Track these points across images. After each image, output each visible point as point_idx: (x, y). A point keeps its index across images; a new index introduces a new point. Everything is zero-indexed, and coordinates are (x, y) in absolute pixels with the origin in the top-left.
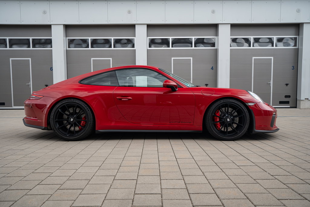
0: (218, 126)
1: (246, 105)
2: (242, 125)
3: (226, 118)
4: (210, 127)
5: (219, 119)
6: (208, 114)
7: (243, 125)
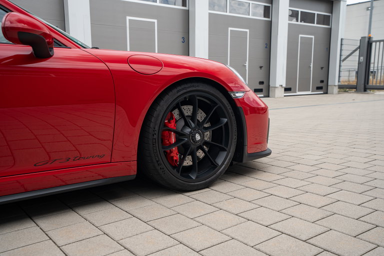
0: (173, 157)
1: (230, 96)
2: (223, 146)
3: (191, 132)
4: (157, 161)
5: (176, 138)
6: (152, 125)
7: (227, 146)
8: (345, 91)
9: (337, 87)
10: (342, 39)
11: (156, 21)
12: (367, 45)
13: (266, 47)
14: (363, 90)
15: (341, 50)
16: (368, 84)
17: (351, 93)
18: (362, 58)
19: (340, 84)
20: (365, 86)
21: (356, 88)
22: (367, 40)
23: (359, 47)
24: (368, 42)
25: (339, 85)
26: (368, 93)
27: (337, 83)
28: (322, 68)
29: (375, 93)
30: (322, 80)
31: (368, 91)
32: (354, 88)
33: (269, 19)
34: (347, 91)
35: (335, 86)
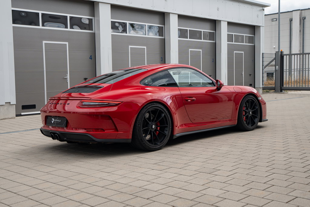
8: (267, 92)
9: (262, 89)
10: (263, 54)
11: (145, 47)
12: (280, 57)
13: (213, 62)
14: (279, 91)
15: (263, 61)
16: (283, 86)
17: (271, 93)
18: (277, 67)
19: (264, 86)
20: (281, 88)
21: (274, 89)
22: (280, 54)
23: (275, 59)
24: (281, 55)
25: (262, 87)
26: (283, 93)
27: (261, 86)
28: (250, 75)
29: (289, 93)
30: (251, 83)
31: (284, 91)
32: (273, 89)
33: (215, 42)
34: (268, 92)
35: (260, 88)
